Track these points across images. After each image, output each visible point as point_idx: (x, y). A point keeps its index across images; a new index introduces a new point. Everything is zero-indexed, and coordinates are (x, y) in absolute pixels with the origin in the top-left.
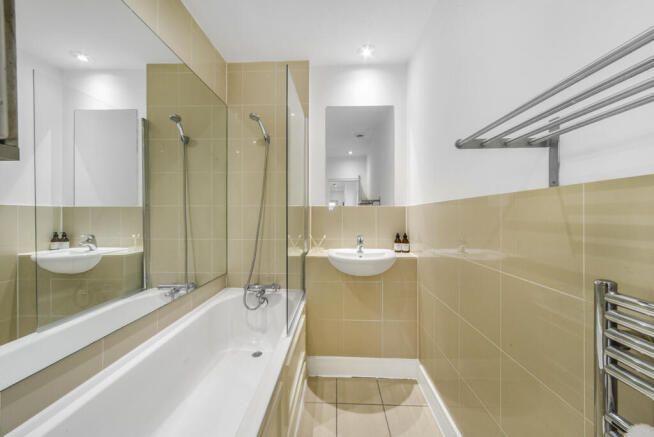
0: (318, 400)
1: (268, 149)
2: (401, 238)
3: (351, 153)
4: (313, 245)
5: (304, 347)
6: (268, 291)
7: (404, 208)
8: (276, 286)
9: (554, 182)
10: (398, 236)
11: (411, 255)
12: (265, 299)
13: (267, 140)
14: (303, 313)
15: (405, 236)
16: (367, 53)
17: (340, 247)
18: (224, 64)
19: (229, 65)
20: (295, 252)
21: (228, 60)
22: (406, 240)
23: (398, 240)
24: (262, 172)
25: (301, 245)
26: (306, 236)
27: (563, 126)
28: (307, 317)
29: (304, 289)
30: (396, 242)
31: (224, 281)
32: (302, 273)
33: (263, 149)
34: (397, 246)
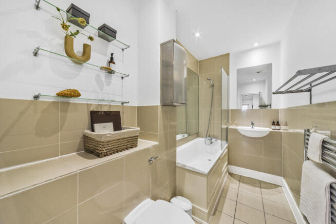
0: (232, 178)
1: (213, 89)
2: (276, 123)
3: (254, 80)
4: (231, 124)
5: (227, 160)
6: (213, 140)
7: (278, 110)
8: (217, 138)
9: (311, 103)
10: (274, 122)
11: (281, 131)
12: (212, 142)
13: (213, 86)
14: (226, 148)
15: (278, 122)
16: (256, 45)
17: (244, 126)
18: (197, 61)
19: (200, 61)
20: (224, 126)
21: (199, 60)
22: (278, 124)
23: (273, 124)
24: (211, 97)
25: (226, 124)
26: (228, 121)
27: (313, 84)
28: (228, 150)
29: (227, 141)
30: (272, 125)
31: (198, 135)
32: (226, 135)
33: (211, 89)
34: (273, 127)
